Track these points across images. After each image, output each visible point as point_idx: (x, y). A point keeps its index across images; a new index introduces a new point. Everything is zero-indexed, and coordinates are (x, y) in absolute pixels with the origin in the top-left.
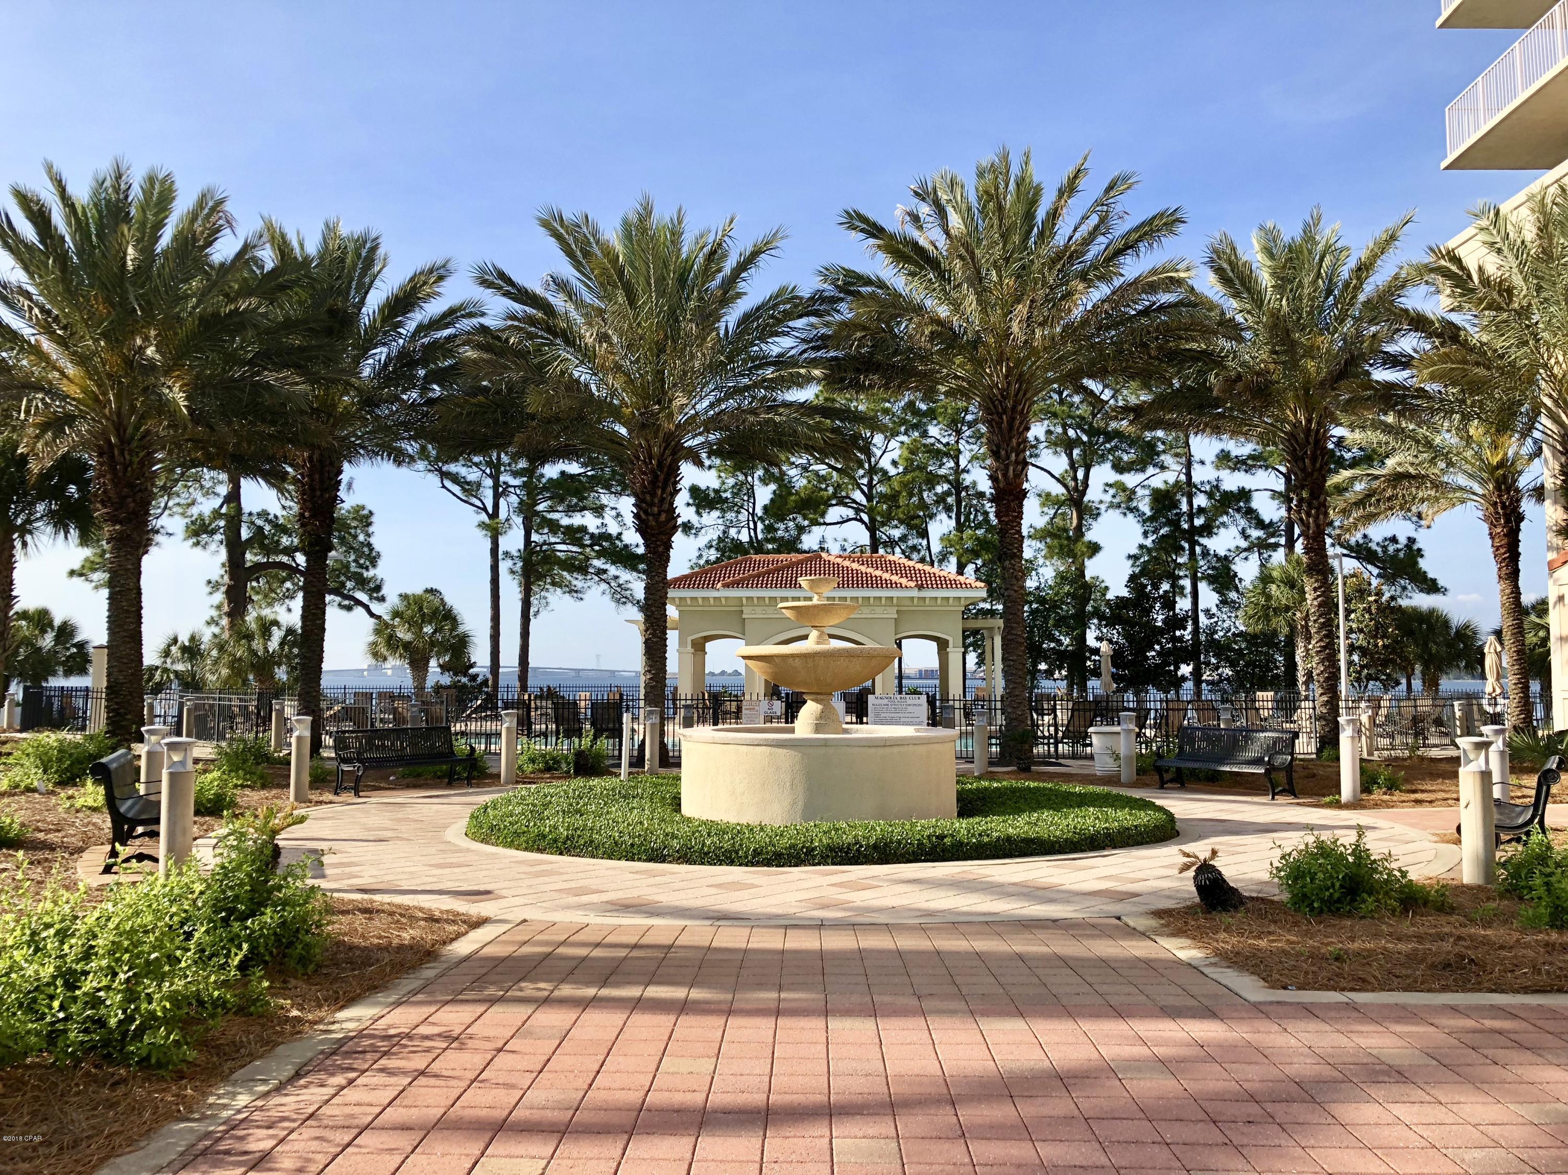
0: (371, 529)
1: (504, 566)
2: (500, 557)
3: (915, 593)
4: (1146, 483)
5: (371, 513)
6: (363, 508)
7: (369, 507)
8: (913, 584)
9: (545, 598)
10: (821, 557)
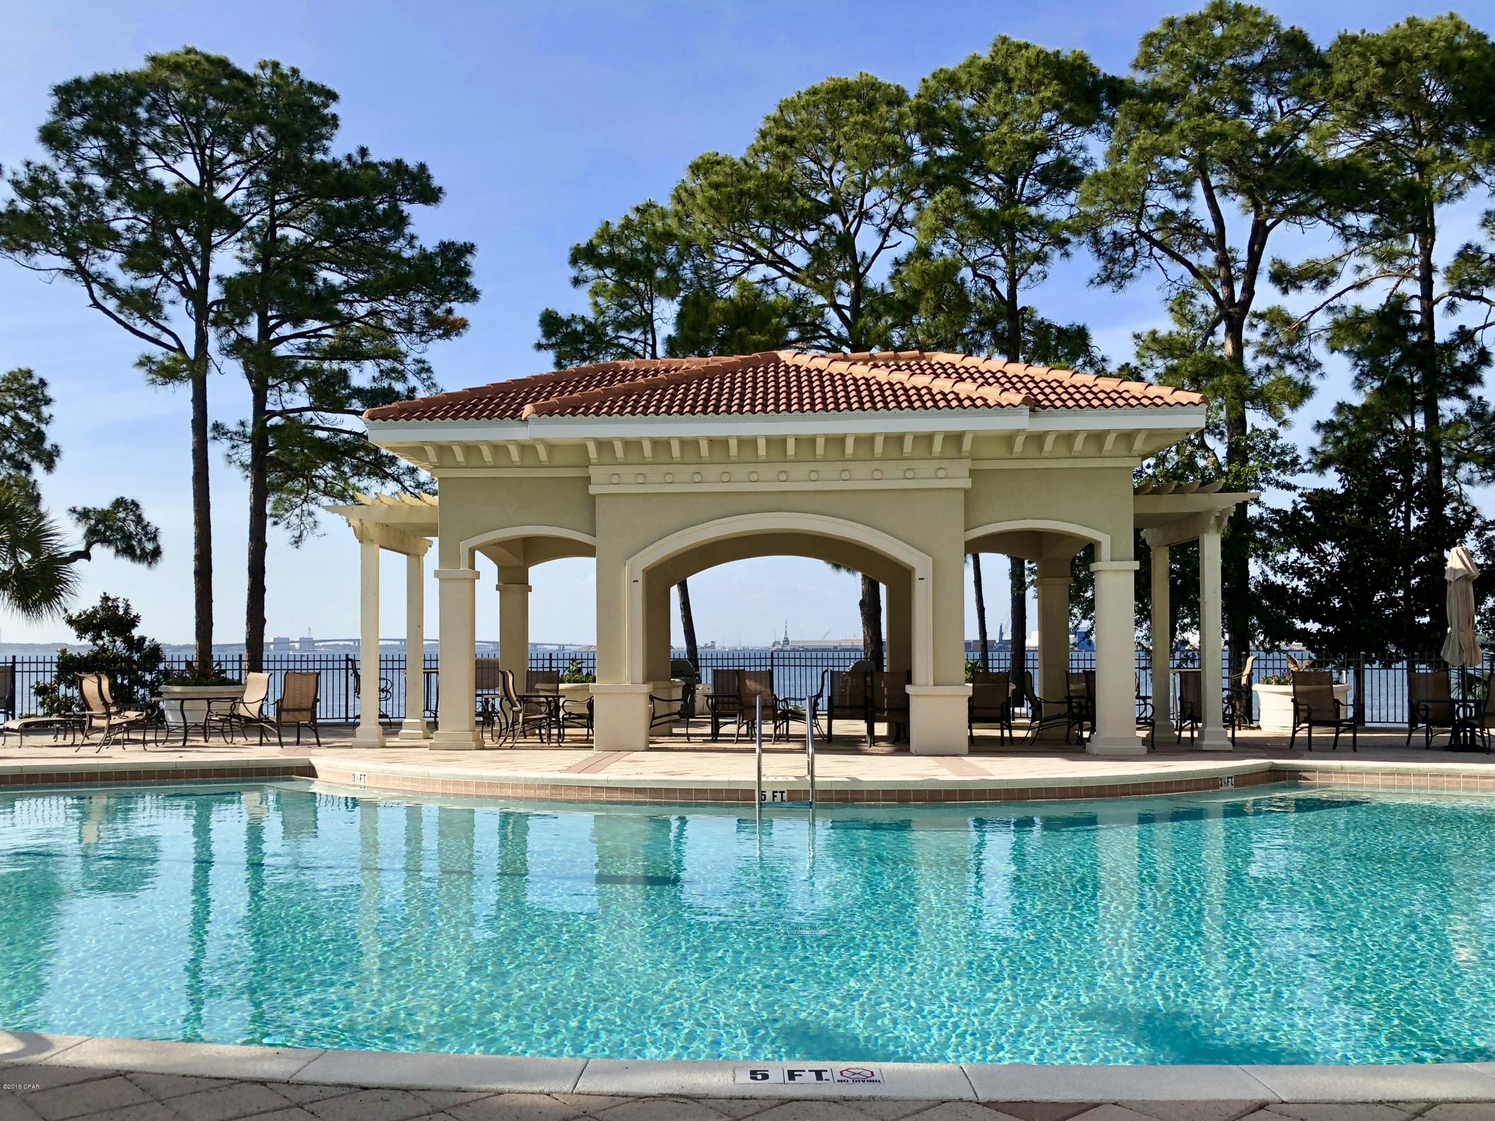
0: (46, 411)
1: (216, 450)
2: (210, 435)
3: (1023, 422)
4: (1336, 302)
5: (43, 383)
6: (29, 374)
7: (38, 373)
8: (1017, 398)
9: (311, 514)
10: (778, 361)
